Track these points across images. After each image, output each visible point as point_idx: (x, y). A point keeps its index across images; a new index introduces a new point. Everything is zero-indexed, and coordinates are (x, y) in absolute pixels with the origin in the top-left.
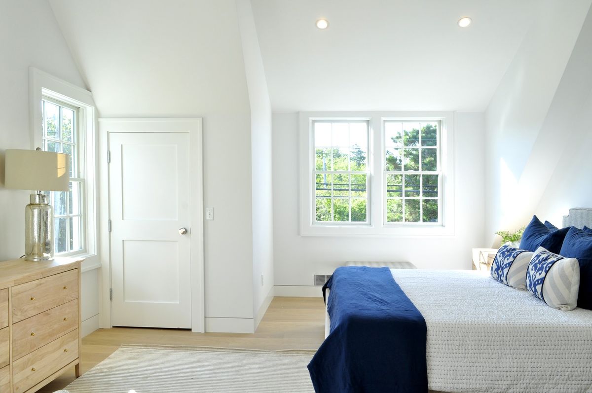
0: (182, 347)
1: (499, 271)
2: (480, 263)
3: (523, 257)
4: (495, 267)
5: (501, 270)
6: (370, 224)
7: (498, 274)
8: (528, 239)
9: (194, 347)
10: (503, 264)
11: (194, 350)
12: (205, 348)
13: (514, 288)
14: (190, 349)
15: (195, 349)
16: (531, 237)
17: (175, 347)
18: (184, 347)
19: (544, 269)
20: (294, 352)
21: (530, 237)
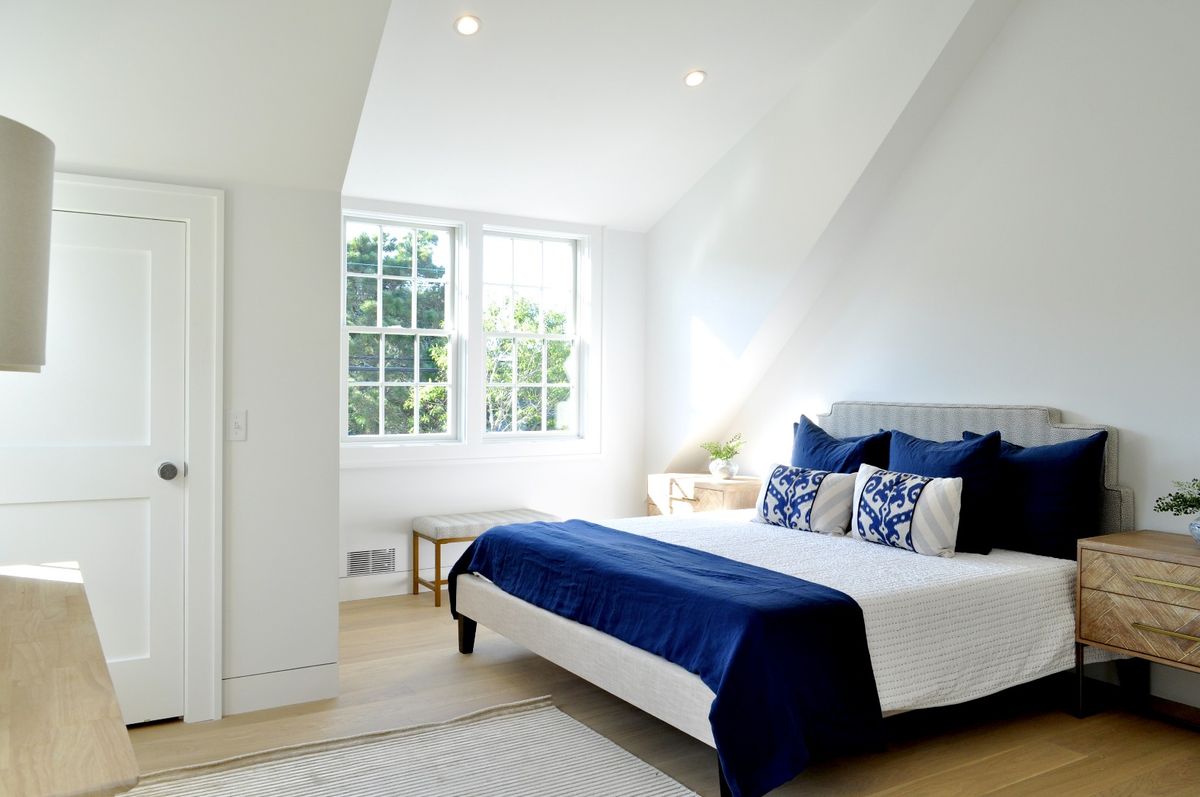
0: (238, 759)
1: (785, 509)
2: (671, 499)
3: (834, 483)
4: (772, 502)
5: (789, 506)
6: (456, 438)
7: (784, 514)
8: (813, 452)
9: (268, 753)
10: (793, 496)
11: (270, 760)
12: (297, 748)
13: (825, 533)
14: (259, 759)
15: (274, 757)
16: (818, 451)
17: (218, 764)
18: (243, 758)
19: (907, 499)
20: (493, 714)
21: (816, 449)
